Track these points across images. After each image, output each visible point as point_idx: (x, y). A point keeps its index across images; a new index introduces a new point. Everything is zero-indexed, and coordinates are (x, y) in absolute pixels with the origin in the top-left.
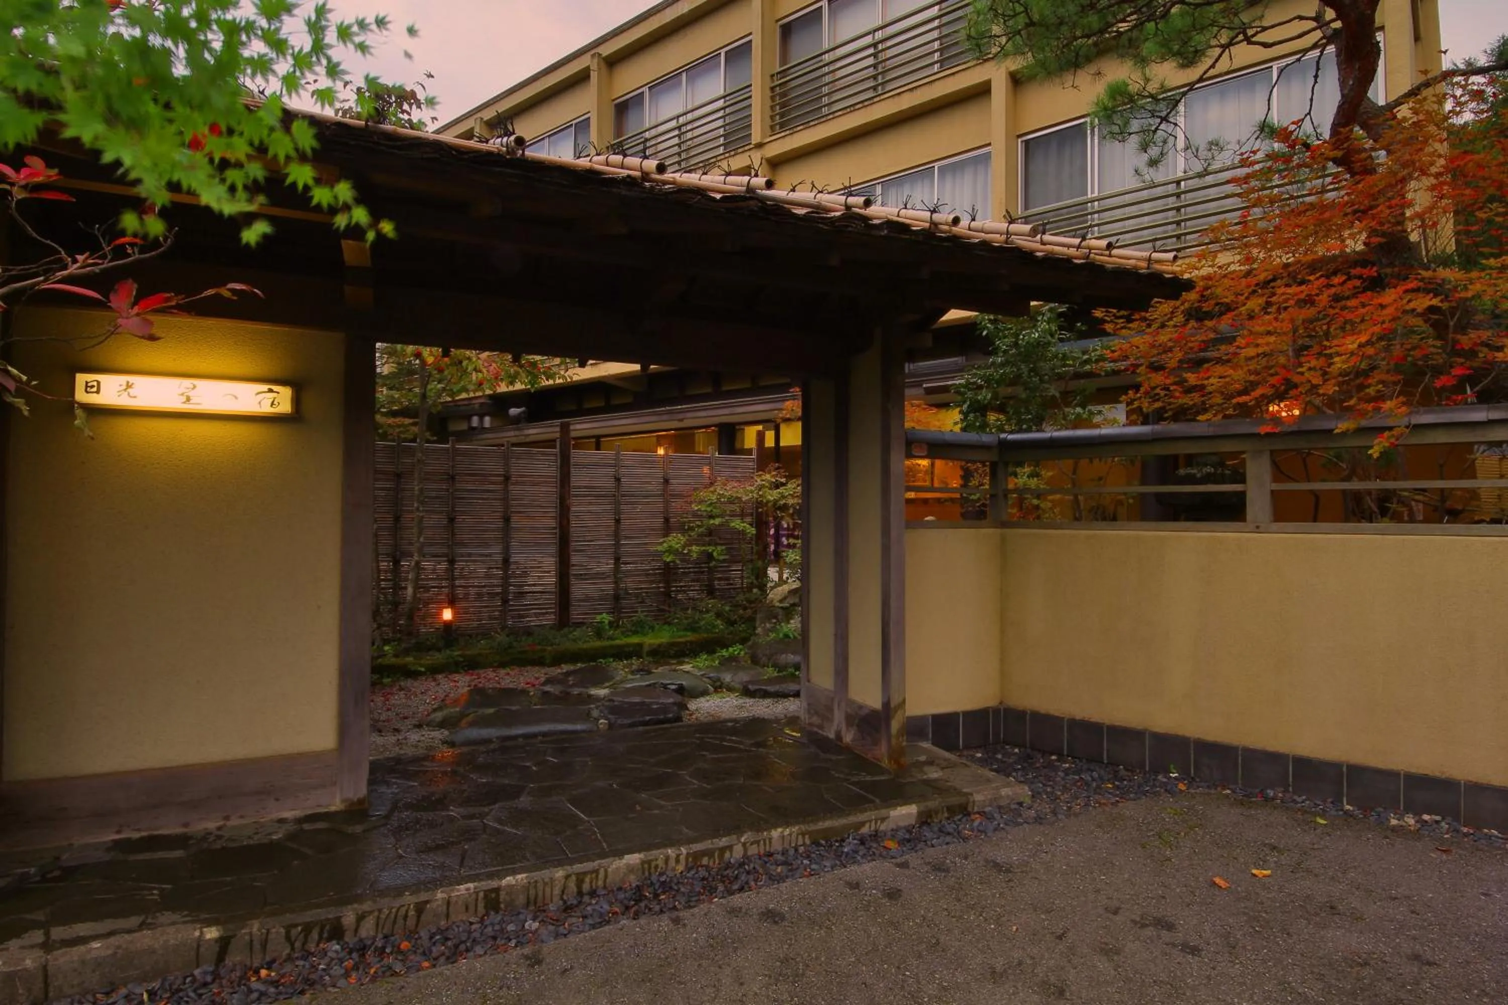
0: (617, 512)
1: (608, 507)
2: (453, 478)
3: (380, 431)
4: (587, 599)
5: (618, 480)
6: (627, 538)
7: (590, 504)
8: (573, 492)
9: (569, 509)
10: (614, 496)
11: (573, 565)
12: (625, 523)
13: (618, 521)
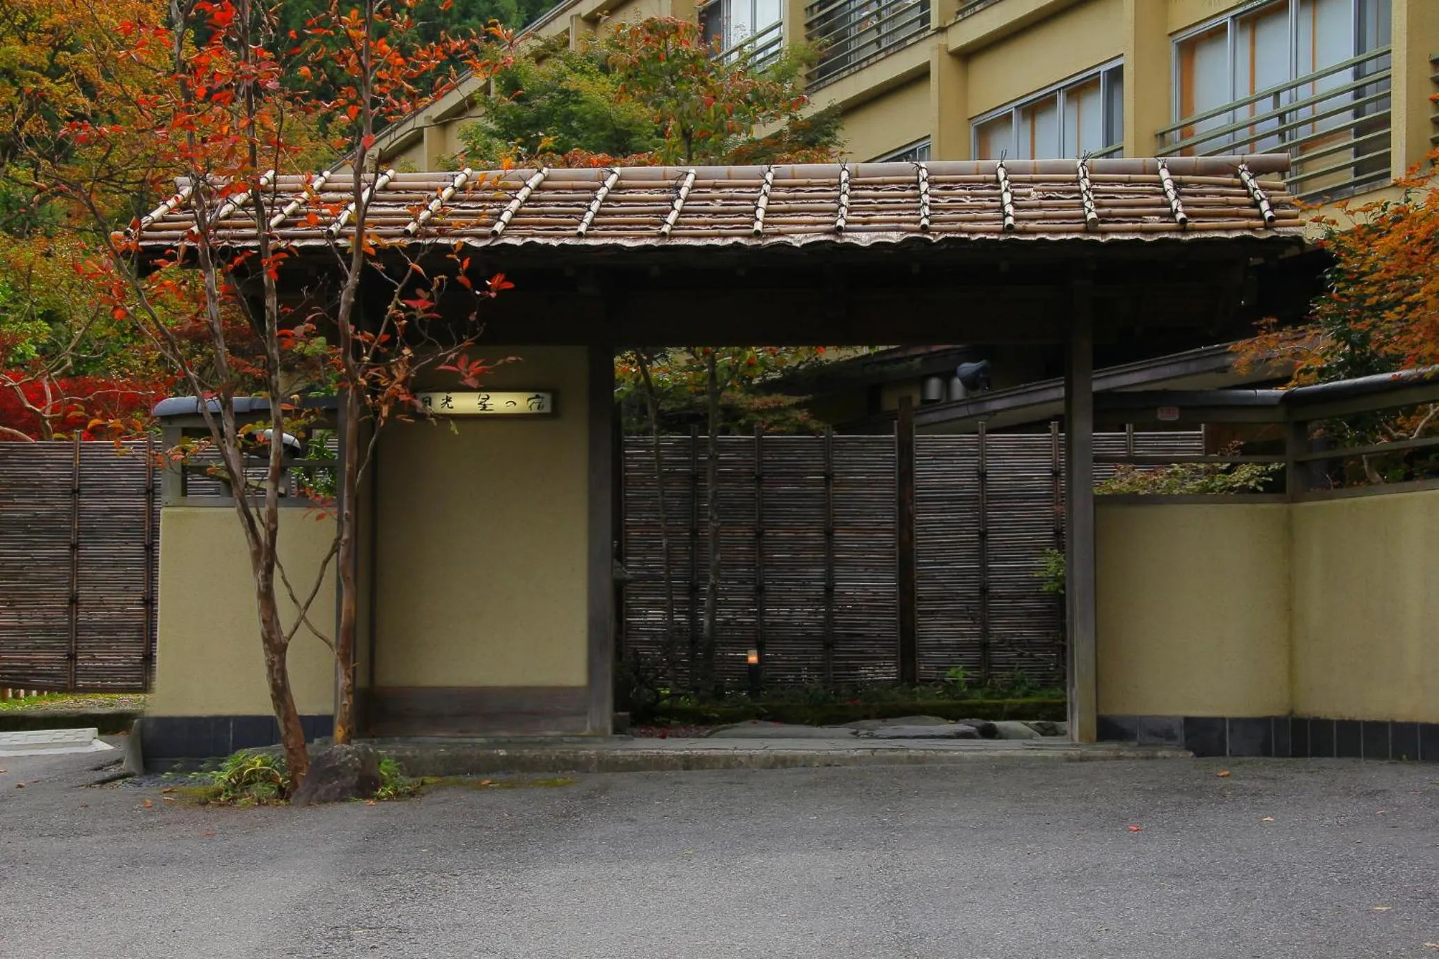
0: (984, 521)
1: (969, 515)
2: (759, 479)
3: (742, 421)
4: (940, 647)
5: (982, 475)
6: (997, 560)
7: (943, 511)
8: (919, 494)
9: (911, 518)
10: (977, 498)
11: (919, 599)
12: (994, 538)
13: (983, 535)
